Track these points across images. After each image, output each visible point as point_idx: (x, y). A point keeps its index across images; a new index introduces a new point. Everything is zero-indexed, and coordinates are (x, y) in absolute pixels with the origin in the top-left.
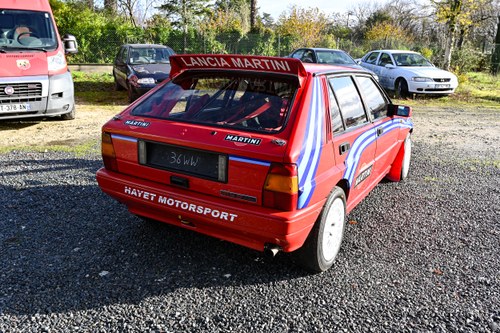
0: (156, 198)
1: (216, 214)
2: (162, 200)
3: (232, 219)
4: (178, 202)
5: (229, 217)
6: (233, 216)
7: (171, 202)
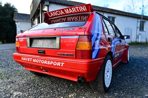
0: (32, 60)
1: (55, 63)
2: (34, 61)
3: (62, 65)
4: (40, 60)
5: (61, 64)
6: (63, 63)
7: (37, 61)
